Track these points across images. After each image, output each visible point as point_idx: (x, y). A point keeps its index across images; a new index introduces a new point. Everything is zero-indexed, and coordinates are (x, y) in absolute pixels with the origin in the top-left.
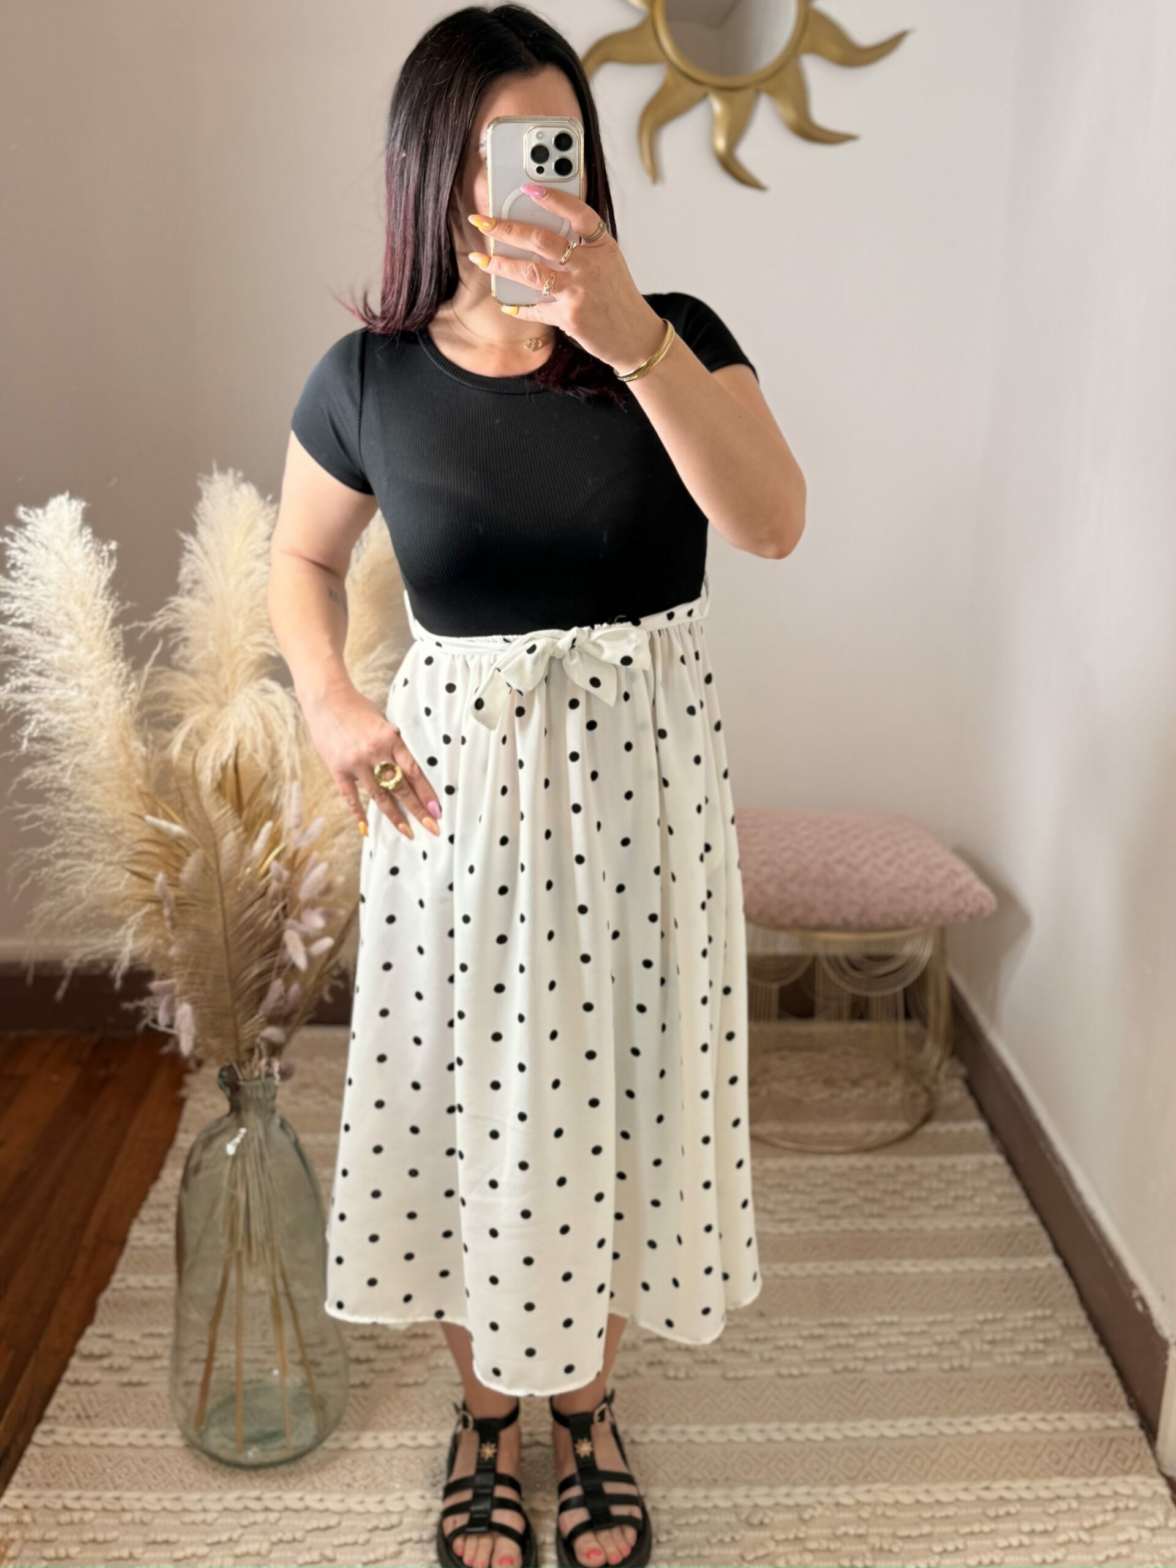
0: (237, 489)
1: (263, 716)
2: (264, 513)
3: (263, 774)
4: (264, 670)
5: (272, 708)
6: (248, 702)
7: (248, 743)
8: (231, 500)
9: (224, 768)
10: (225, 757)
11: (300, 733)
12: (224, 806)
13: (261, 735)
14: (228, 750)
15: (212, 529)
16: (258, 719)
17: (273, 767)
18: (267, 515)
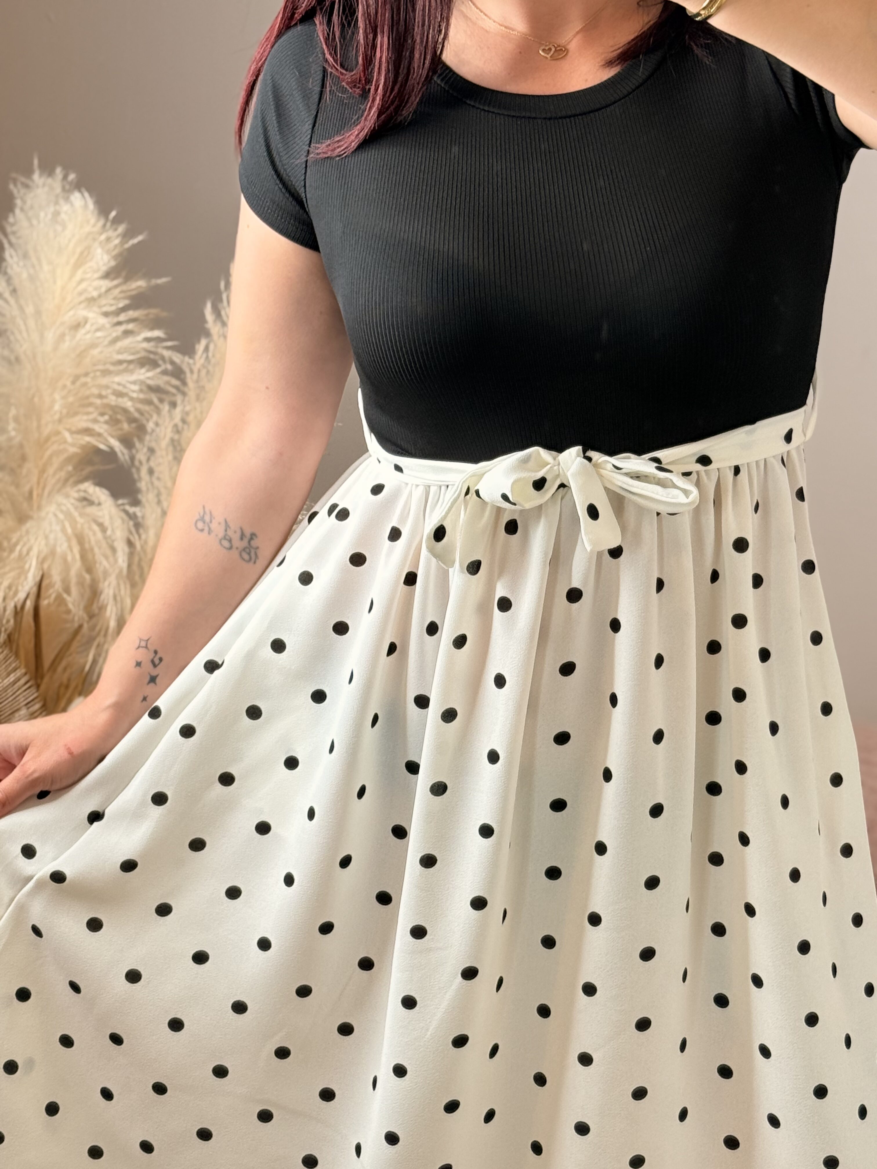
0: (67, 199)
1: (81, 539)
2: (103, 237)
3: (76, 625)
4: (89, 469)
5: (96, 528)
6: (61, 516)
7: (56, 577)
8: (57, 214)
9: (18, 612)
10: (22, 596)
11: (135, 568)
12: (15, 670)
13: (76, 566)
14: (28, 585)
15: (26, 256)
16: (74, 542)
17: (91, 616)
18: (108, 239)
